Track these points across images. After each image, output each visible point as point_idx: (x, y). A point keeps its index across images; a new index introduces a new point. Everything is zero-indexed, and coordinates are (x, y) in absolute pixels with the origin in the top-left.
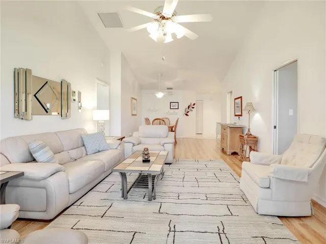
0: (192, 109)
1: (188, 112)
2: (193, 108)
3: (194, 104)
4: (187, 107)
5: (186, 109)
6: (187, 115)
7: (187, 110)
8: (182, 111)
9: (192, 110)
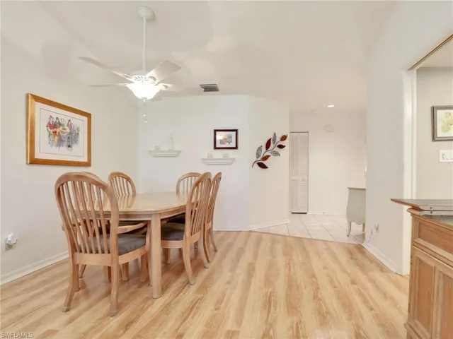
0: (277, 149)
1: (265, 158)
2: (281, 147)
3: (284, 138)
4: (264, 145)
5: (260, 149)
6: (262, 166)
7: (264, 152)
8: (247, 153)
9: (278, 154)
